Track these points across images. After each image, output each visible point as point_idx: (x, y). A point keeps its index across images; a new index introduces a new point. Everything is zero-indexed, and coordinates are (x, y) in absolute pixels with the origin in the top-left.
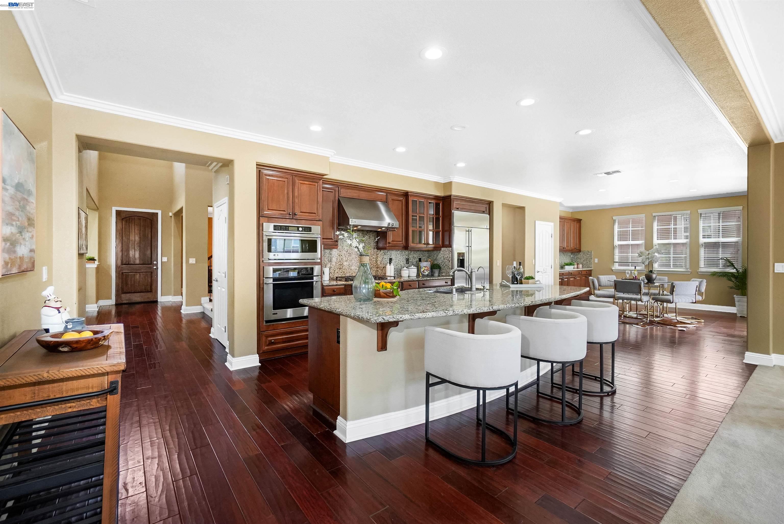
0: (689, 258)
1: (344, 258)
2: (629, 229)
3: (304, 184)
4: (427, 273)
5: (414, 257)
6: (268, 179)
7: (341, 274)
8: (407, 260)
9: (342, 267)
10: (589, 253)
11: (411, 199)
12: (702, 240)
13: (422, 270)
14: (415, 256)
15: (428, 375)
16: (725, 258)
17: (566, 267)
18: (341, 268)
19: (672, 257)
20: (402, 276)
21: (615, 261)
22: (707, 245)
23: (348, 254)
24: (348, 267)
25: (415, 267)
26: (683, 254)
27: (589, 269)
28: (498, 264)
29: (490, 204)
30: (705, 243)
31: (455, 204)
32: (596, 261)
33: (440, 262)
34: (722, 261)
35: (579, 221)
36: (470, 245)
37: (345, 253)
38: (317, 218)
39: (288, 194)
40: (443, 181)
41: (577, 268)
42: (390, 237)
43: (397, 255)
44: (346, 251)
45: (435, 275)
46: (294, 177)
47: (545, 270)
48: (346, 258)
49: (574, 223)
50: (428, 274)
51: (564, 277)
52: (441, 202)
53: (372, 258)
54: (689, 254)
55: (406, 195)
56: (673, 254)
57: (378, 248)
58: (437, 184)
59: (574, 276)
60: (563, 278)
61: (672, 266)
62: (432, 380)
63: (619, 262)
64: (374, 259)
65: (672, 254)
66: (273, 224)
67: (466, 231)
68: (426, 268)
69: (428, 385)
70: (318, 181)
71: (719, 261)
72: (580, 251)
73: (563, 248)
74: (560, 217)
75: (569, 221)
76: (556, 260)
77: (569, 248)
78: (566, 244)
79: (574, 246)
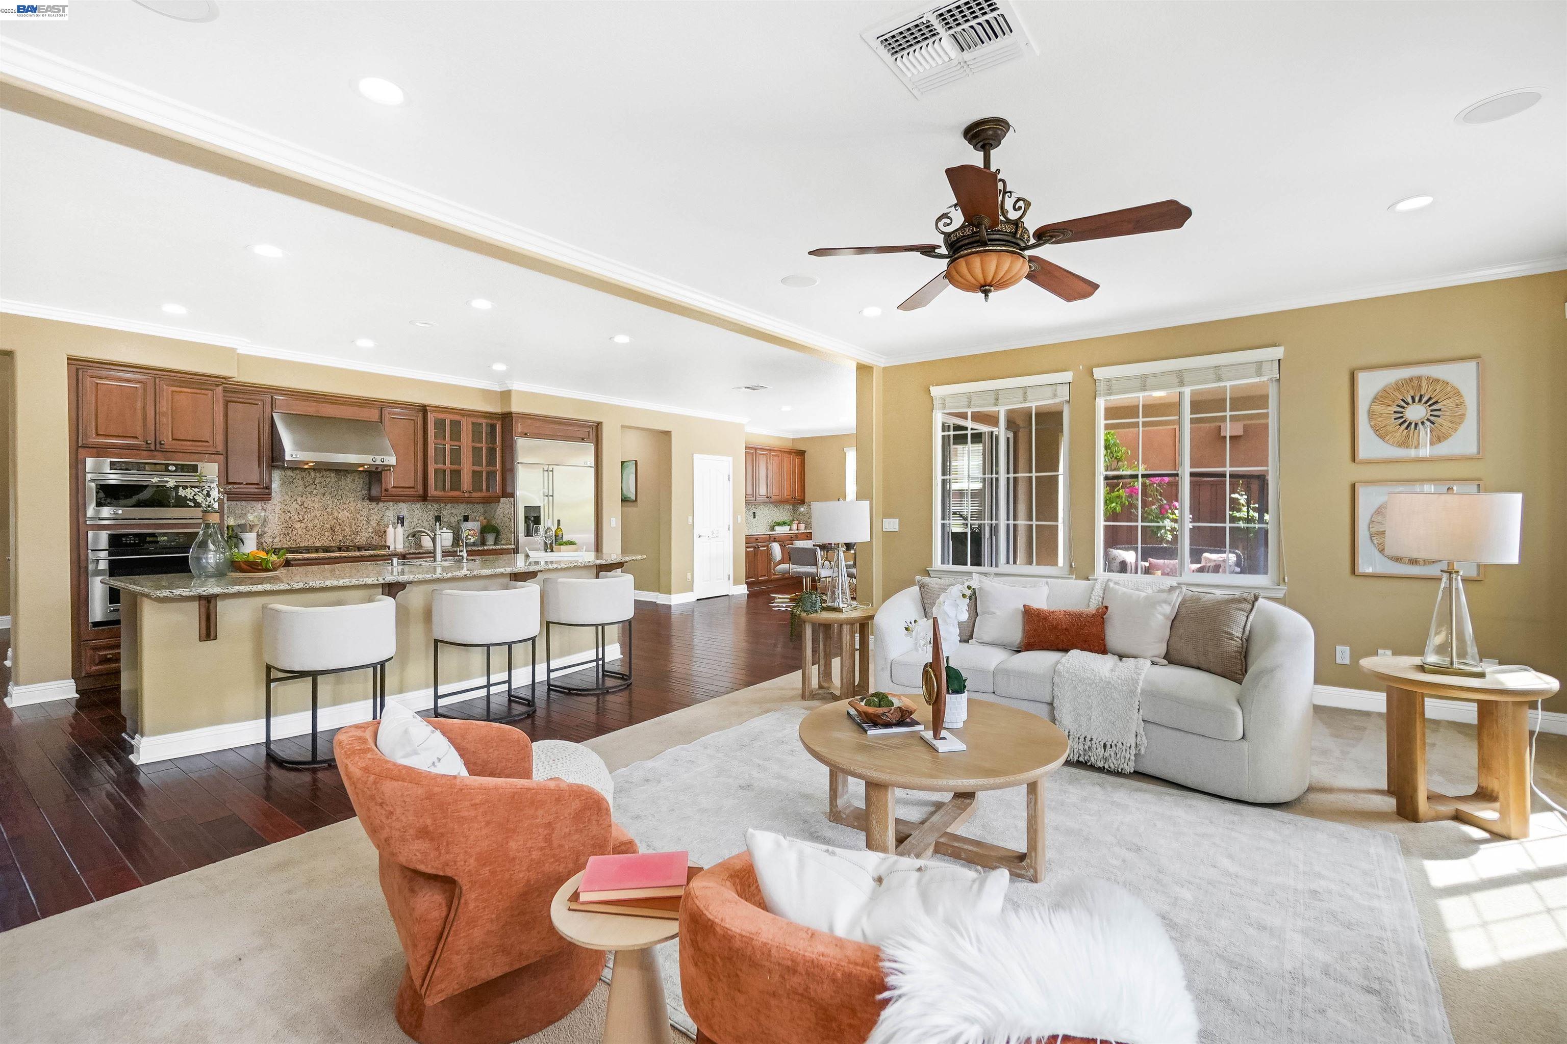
1: (296, 517)
3: (181, 392)
4: (472, 540)
5: (452, 513)
6: (97, 384)
7: (289, 543)
8: (438, 519)
9: (290, 532)
11: (431, 417)
13: (464, 535)
14: (454, 511)
15: (269, 668)
17: (777, 528)
18: (288, 534)
20: (423, 545)
23: (305, 510)
24: (304, 531)
25: (449, 531)
28: (613, 524)
29: (598, 426)
31: (519, 427)
33: (498, 522)
35: (801, 454)
36: (551, 494)
37: (298, 507)
38: (212, 450)
39: (144, 408)
40: (497, 388)
41: (797, 530)
42: (391, 481)
43: (416, 510)
44: (300, 504)
45: (488, 543)
46: (157, 379)
47: (715, 533)
48: (300, 516)
49: (789, 456)
50: (474, 542)
51: (760, 544)
52: (500, 422)
53: (358, 516)
55: (424, 410)
57: (371, 499)
58: (486, 394)
60: (757, 545)
62: (275, 674)
64: (362, 518)
66: (109, 460)
67: (544, 471)
68: (472, 532)
69: (269, 681)
70: (214, 388)
72: (801, 502)
73: (768, 497)
74: (747, 448)
75: (779, 454)
76: (739, 517)
77: (779, 497)
78: (773, 491)
79: (789, 494)
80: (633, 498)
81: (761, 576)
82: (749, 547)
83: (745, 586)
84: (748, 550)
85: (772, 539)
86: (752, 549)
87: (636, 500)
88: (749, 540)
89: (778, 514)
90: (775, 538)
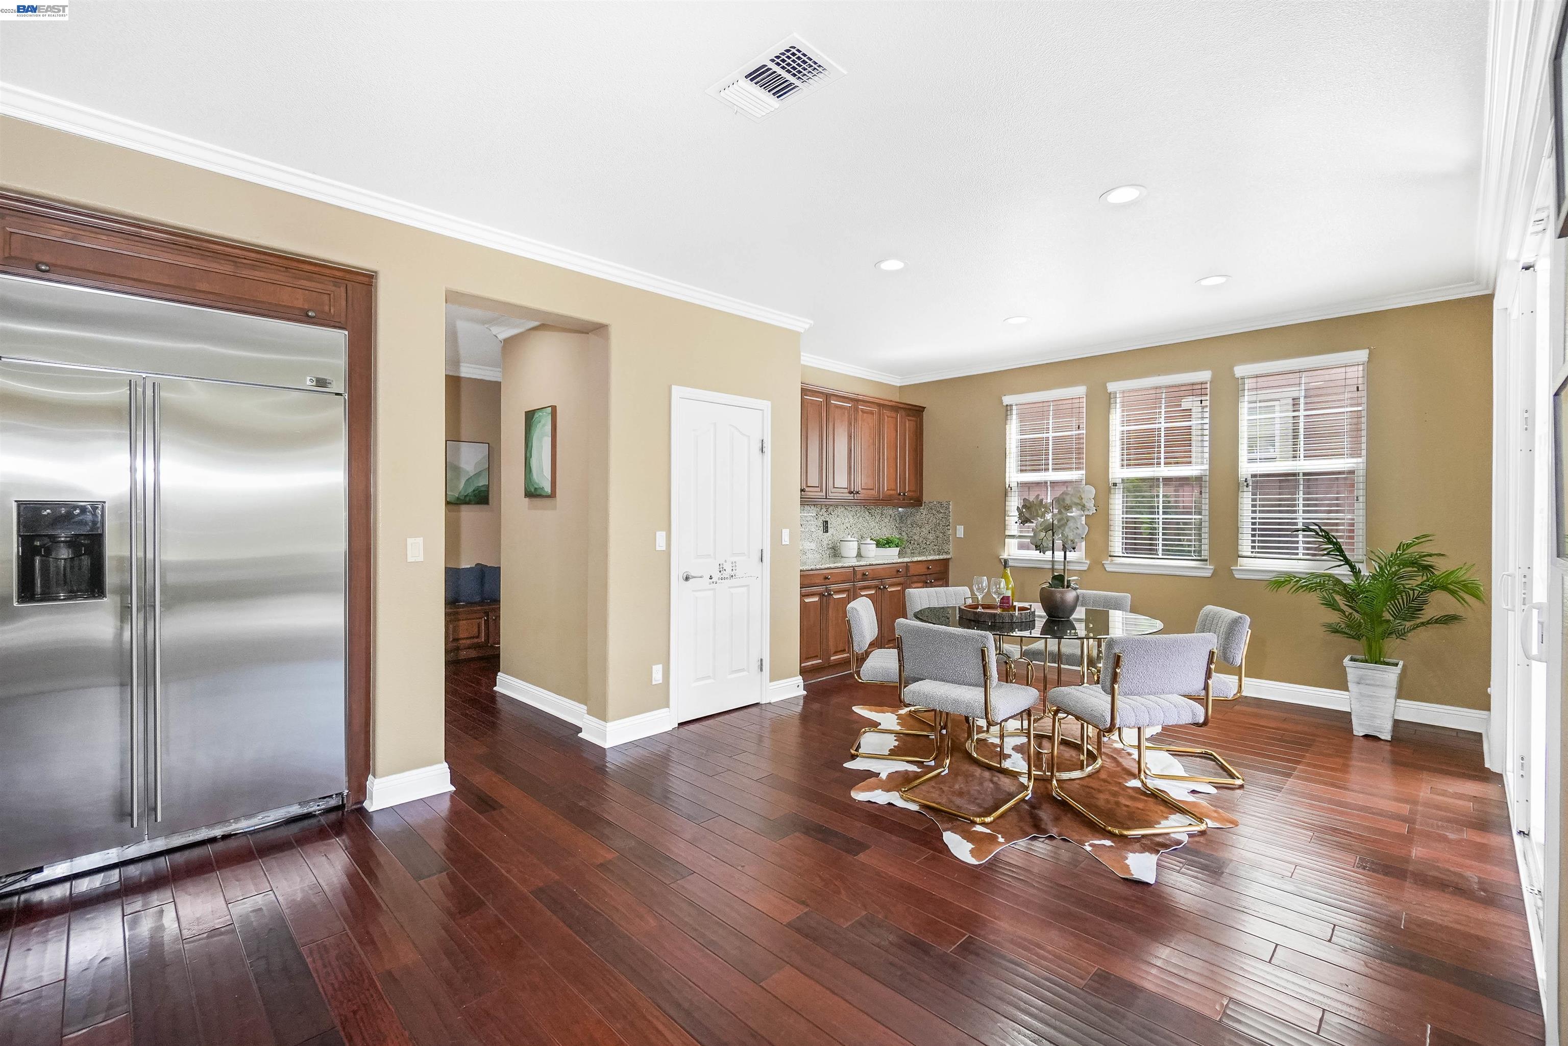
0: (1207, 524)
2: (1045, 435)
10: (942, 508)
12: (1246, 469)
16: (1315, 524)
19: (1161, 521)
21: (1007, 533)
22: (1261, 482)
26: (1190, 513)
27: (941, 557)
30: (1254, 476)
32: (960, 531)
34: (1304, 536)
35: (916, 412)
47: (728, 567)
49: (893, 414)
51: (833, 587)
54: (1207, 513)
56: (1164, 513)
59: (876, 582)
60: (827, 590)
61: (1160, 552)
63: (1020, 537)
65: (1161, 510)
71: (1297, 536)
72: (917, 501)
73: (851, 493)
74: (804, 391)
75: (876, 410)
76: (786, 533)
77: (874, 493)
78: (861, 481)
79: (893, 487)
80: (548, 489)
81: (836, 653)
82: (808, 595)
83: (799, 680)
84: (807, 600)
85: (859, 576)
86: (816, 599)
87: (553, 495)
88: (807, 580)
89: (873, 524)
90: (864, 574)
